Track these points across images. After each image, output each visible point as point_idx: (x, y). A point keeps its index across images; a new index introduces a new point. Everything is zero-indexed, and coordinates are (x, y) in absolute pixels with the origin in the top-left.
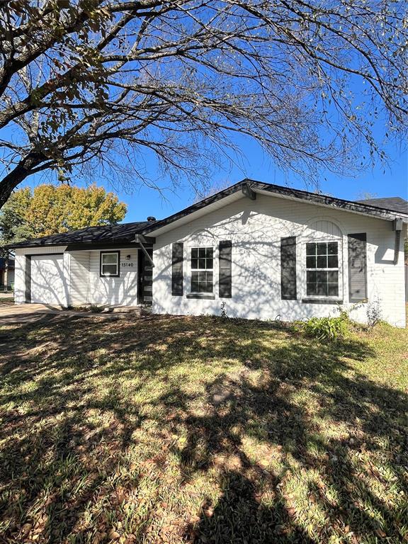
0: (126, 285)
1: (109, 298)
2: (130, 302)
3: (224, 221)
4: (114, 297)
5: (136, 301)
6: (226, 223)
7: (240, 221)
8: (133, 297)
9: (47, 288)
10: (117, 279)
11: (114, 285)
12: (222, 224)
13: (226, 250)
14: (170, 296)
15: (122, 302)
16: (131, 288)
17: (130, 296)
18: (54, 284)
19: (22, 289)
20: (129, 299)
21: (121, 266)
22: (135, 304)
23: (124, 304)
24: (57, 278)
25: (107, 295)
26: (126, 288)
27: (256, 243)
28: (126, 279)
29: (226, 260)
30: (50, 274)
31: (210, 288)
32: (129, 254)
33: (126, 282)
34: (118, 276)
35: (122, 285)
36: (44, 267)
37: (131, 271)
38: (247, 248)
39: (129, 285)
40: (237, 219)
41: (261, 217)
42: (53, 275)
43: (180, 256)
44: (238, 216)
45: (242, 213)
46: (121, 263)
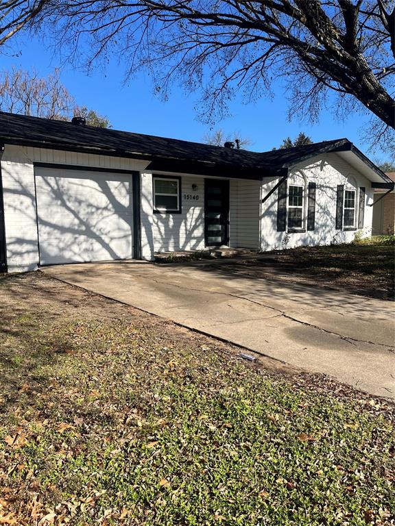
0: (188, 224)
1: (165, 243)
2: (196, 245)
3: (311, 166)
4: (172, 241)
5: (202, 243)
6: (312, 167)
7: (319, 168)
8: (198, 240)
9: (81, 233)
10: (177, 216)
11: (171, 223)
12: (310, 168)
13: (313, 190)
14: (275, 232)
15: (184, 246)
16: (195, 227)
17: (194, 238)
18: (101, 225)
19: (28, 237)
20: (193, 242)
21: (183, 199)
22: (202, 246)
23: (188, 248)
24: (106, 213)
25: (162, 239)
26: (188, 227)
27: (327, 187)
28: (188, 216)
29: (312, 199)
30: (90, 205)
31: (299, 223)
32: (194, 183)
33: (189, 220)
34: (180, 212)
35: (183, 224)
36: (72, 192)
37: (195, 206)
38: (322, 190)
39: (193, 224)
40: (318, 166)
41: (328, 168)
42: (98, 208)
43: (284, 192)
44: (318, 163)
45: (321, 161)
46: (183, 195)
